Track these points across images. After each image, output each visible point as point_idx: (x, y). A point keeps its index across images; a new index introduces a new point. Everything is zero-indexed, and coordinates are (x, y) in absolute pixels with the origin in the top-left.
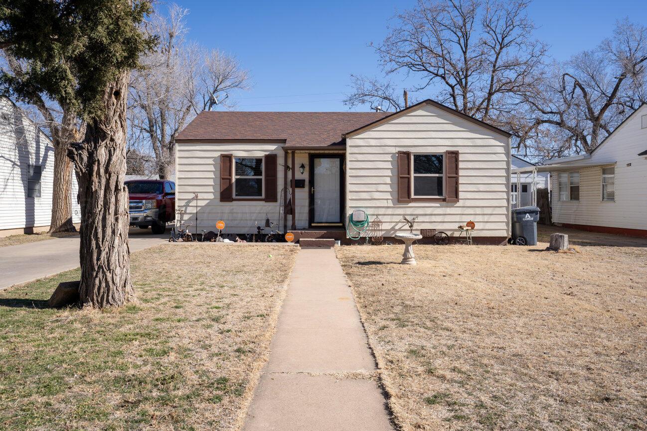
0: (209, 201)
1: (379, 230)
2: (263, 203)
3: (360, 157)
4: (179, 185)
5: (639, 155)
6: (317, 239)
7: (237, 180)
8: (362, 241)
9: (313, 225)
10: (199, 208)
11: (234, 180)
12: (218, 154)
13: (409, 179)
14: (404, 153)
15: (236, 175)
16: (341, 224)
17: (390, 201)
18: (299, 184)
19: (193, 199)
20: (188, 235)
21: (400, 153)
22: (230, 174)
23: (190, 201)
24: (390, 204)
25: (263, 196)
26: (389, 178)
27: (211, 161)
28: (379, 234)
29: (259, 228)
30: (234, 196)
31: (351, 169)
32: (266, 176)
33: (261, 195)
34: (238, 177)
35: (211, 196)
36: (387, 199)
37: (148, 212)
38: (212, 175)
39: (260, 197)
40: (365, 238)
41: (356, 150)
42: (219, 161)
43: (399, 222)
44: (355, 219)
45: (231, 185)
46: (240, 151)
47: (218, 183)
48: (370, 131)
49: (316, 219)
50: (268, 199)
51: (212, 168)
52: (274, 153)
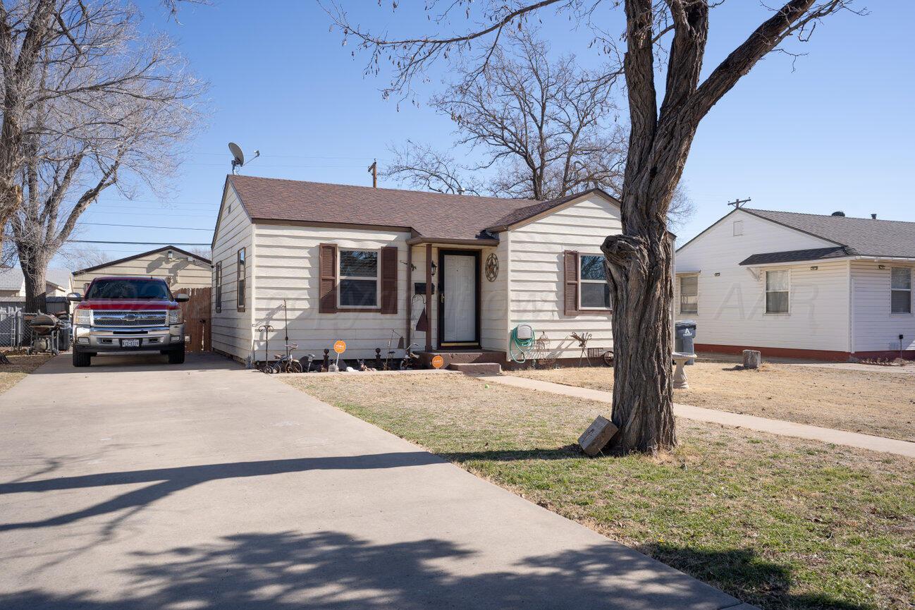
0: (301, 312)
1: (545, 350)
2: (379, 315)
3: (523, 256)
4: (257, 288)
5: (741, 264)
6: (475, 364)
7: (342, 281)
8: (528, 365)
9: (442, 344)
10: (288, 322)
11: (338, 282)
12: (316, 243)
13: (576, 285)
14: (572, 253)
15: (342, 274)
16: (477, 344)
17: (556, 313)
18: (420, 289)
19: (279, 308)
20: (293, 362)
21: (565, 252)
22: (334, 274)
23: (273, 311)
24: (556, 317)
25: (379, 305)
26: (554, 284)
27: (305, 253)
28: (545, 355)
29: (378, 350)
30: (339, 306)
31: (513, 271)
32: (384, 276)
33: (376, 305)
34: (344, 278)
35: (305, 305)
36: (553, 311)
37: (173, 330)
38: (306, 274)
39: (373, 307)
40: (531, 361)
41: (518, 247)
42: (317, 254)
43: (565, 340)
44: (520, 336)
45: (334, 288)
46: (348, 240)
47: (317, 286)
48: (534, 223)
49: (447, 338)
50: (384, 310)
51: (307, 264)
52: (393, 245)
